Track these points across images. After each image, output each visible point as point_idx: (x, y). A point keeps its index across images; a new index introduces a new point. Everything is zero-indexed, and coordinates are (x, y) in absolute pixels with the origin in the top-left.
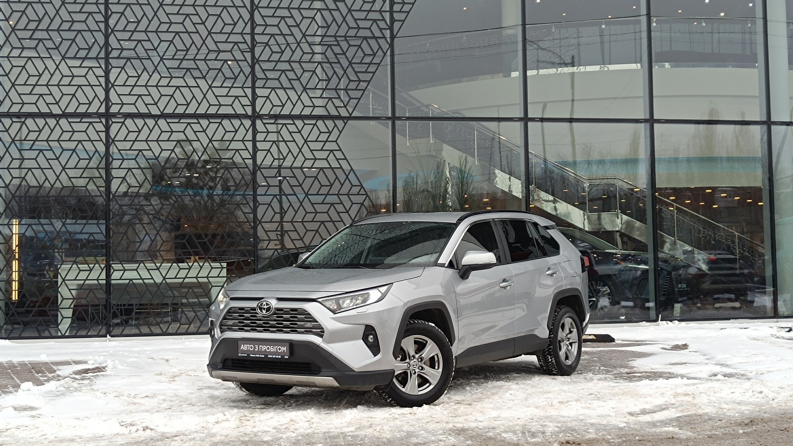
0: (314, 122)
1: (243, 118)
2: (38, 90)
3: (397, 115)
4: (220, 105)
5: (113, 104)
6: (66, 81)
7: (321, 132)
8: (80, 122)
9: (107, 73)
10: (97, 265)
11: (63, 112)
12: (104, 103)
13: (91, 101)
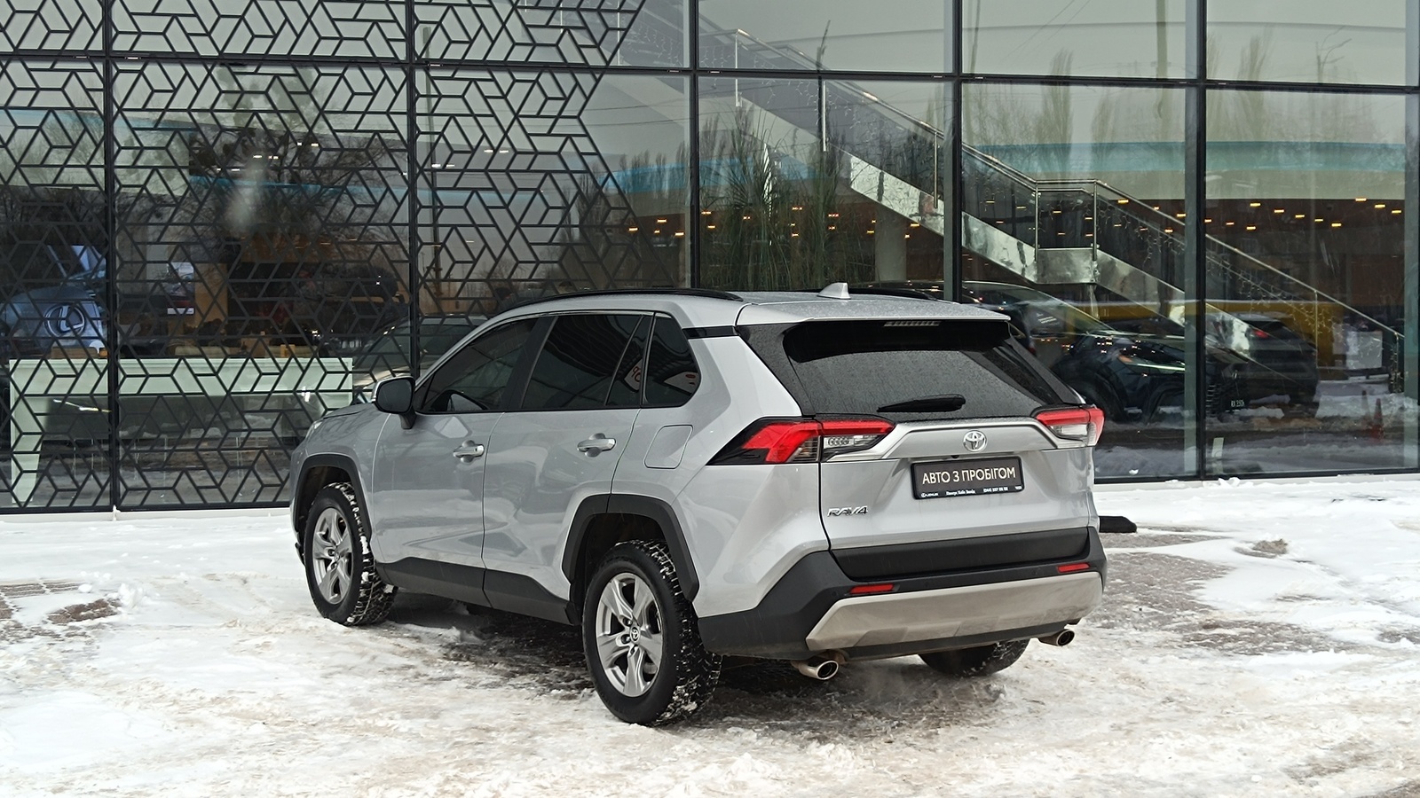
0: (533, 76)
1: (388, 66)
3: (703, 64)
4: (341, 39)
5: (119, 33)
7: (547, 98)
8: (52, 69)
10: (90, 365)
11: (16, 48)
12: (100, 32)
13: (73, 26)
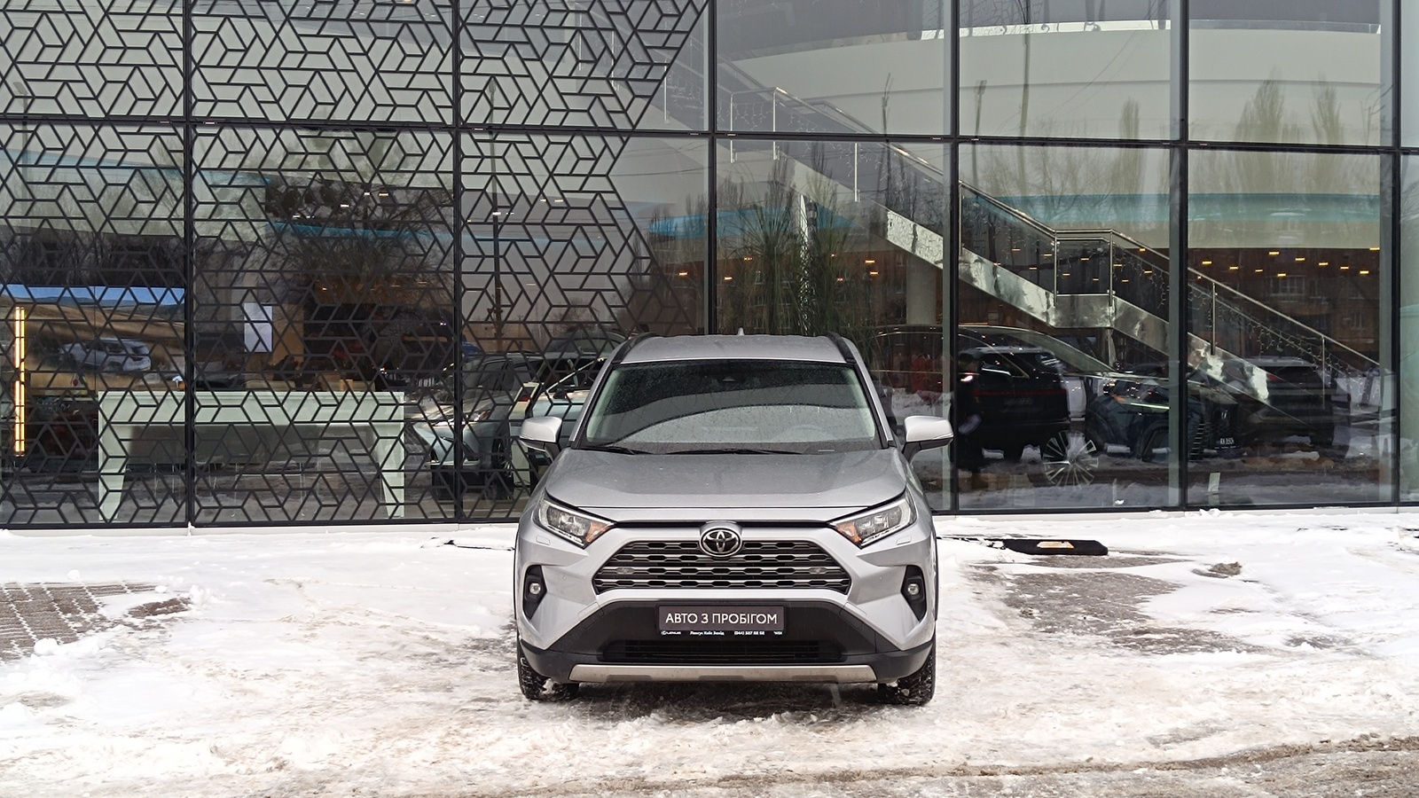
0: (566, 139)
1: (436, 130)
2: (60, 73)
3: (719, 128)
4: (395, 106)
5: (197, 100)
6: (111, 56)
7: (579, 159)
8: (138, 133)
9: (187, 42)
10: (169, 397)
11: (107, 114)
12: (181, 101)
13: (157, 94)
